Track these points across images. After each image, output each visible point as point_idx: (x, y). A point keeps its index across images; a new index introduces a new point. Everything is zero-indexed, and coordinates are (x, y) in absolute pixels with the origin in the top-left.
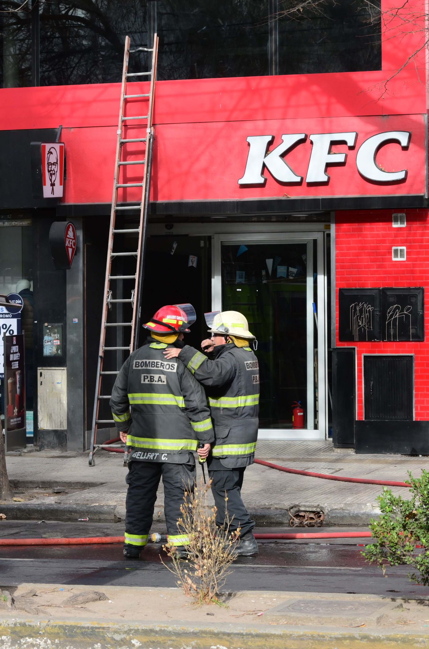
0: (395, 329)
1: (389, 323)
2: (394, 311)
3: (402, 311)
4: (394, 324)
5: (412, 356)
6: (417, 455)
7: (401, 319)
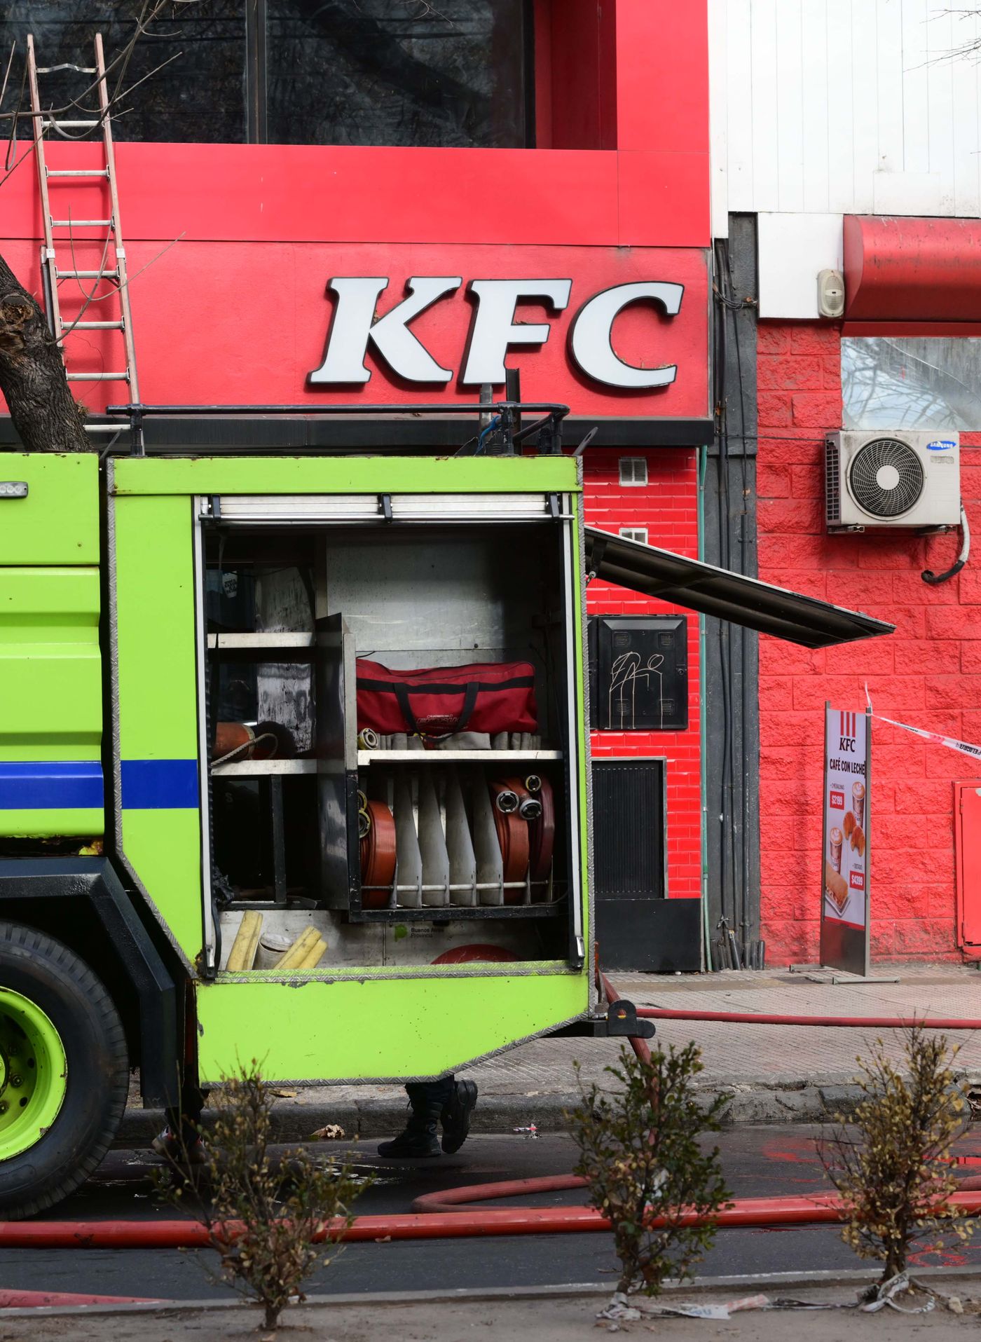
0: (628, 703)
1: (616, 693)
2: (627, 665)
3: (644, 665)
4: (627, 695)
5: (660, 762)
6: (671, 972)
7: (640, 682)
